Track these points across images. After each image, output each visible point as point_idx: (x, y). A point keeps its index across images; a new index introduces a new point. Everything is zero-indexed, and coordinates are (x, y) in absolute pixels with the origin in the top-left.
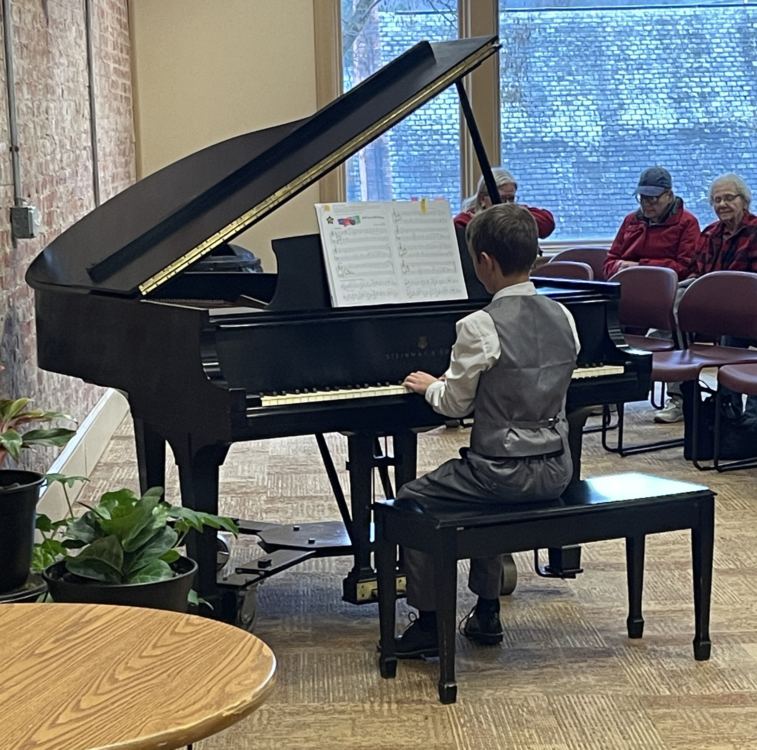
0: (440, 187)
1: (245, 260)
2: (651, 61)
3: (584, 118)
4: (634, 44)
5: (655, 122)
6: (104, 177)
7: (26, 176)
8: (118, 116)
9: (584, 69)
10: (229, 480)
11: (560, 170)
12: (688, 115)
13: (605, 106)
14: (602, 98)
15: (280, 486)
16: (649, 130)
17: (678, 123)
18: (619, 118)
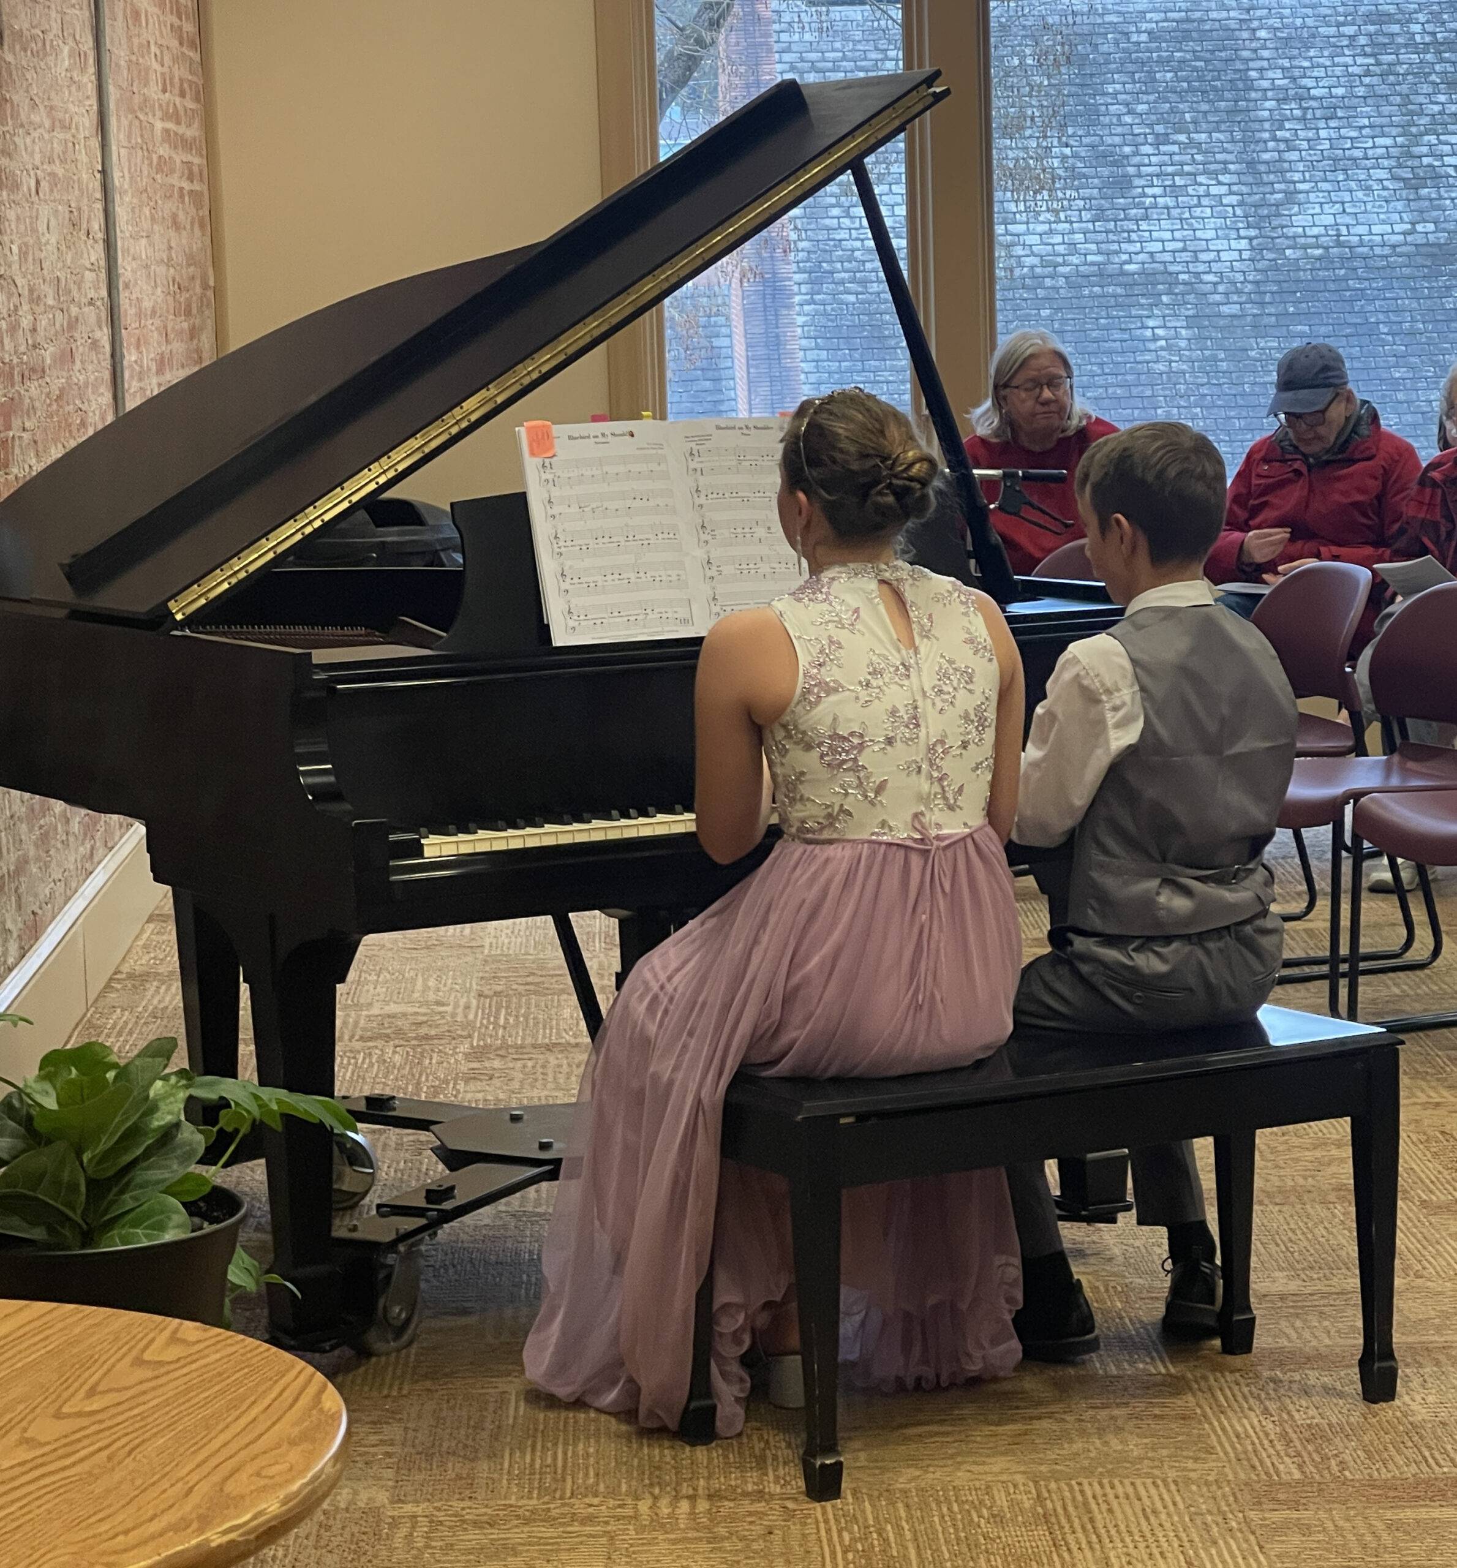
2: (1355, 101)
3: (1211, 223)
5: (1362, 229)
9: (1212, 118)
10: (392, 1008)
11: (1160, 332)
12: (1435, 214)
13: (1257, 197)
14: (1251, 180)
15: (502, 1022)
16: (1350, 247)
17: (1413, 232)
18: (1285, 221)
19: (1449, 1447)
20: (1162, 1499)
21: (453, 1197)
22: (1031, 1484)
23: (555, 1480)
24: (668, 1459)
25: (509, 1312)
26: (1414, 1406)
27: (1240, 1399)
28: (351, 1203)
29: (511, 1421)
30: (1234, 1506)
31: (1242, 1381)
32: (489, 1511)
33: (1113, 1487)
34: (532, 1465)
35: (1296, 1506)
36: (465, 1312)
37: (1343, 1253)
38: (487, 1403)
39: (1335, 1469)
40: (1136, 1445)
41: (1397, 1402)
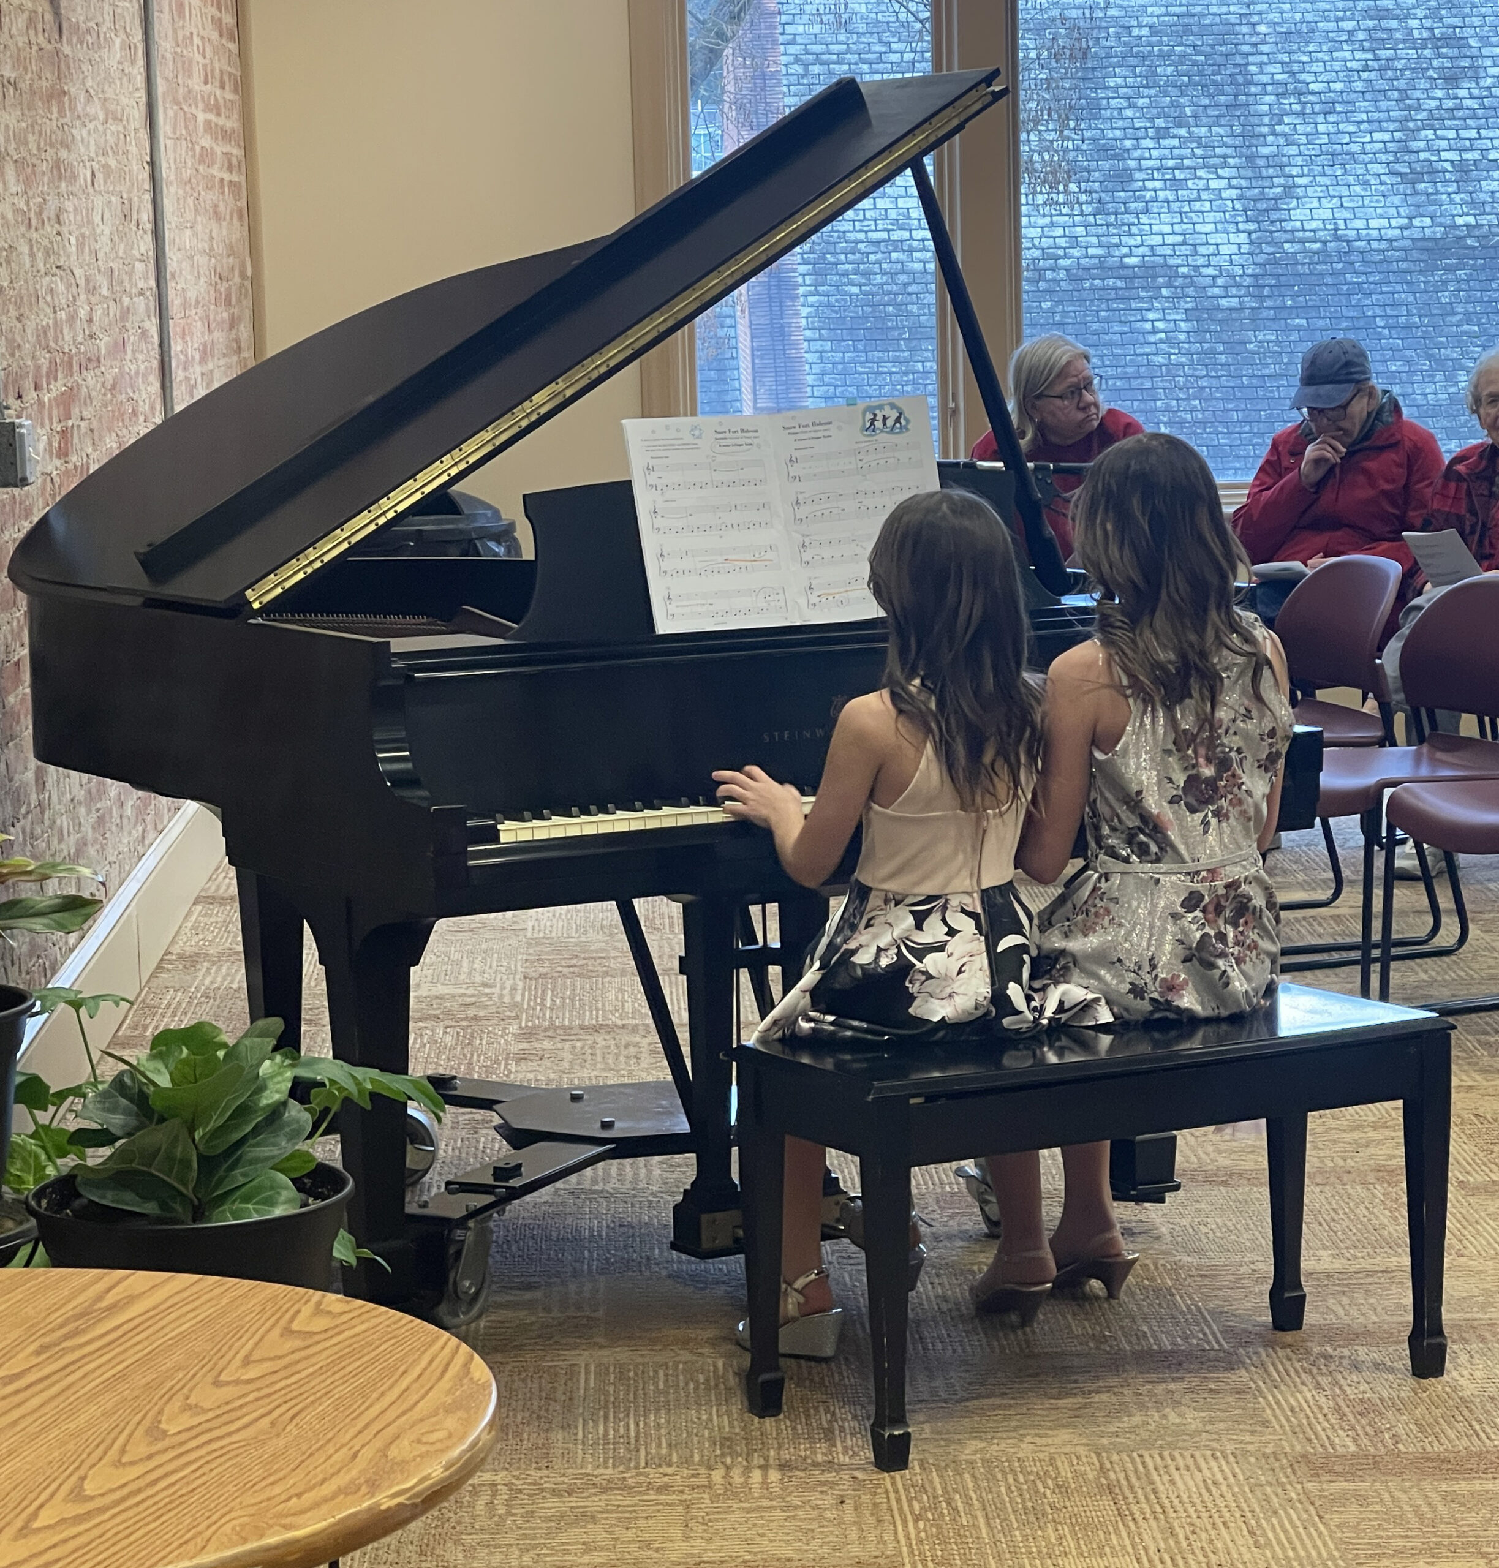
0: (906, 361)
1: (481, 523)
2: (1353, 96)
3: (1211, 217)
4: (1318, 61)
5: (1359, 224)
6: (184, 352)
7: (13, 354)
8: (214, 223)
9: (1211, 112)
10: (441, 990)
11: (1160, 325)
12: (1433, 208)
13: (1256, 191)
15: (548, 1003)
16: (1348, 242)
17: (1409, 227)
18: (1284, 215)
20: (1222, 1471)
21: (520, 1175)
22: (1093, 1456)
23: (629, 1450)
25: (573, 1287)
26: (1464, 1382)
27: (1292, 1373)
28: (412, 1180)
29: (582, 1392)
30: (1292, 1477)
31: (1294, 1357)
32: (566, 1480)
33: (1173, 1459)
34: (605, 1435)
35: (1352, 1476)
36: (529, 1287)
37: (1386, 1233)
38: (557, 1375)
39: (1389, 1442)
40: (1194, 1419)
41: (1446, 1377)
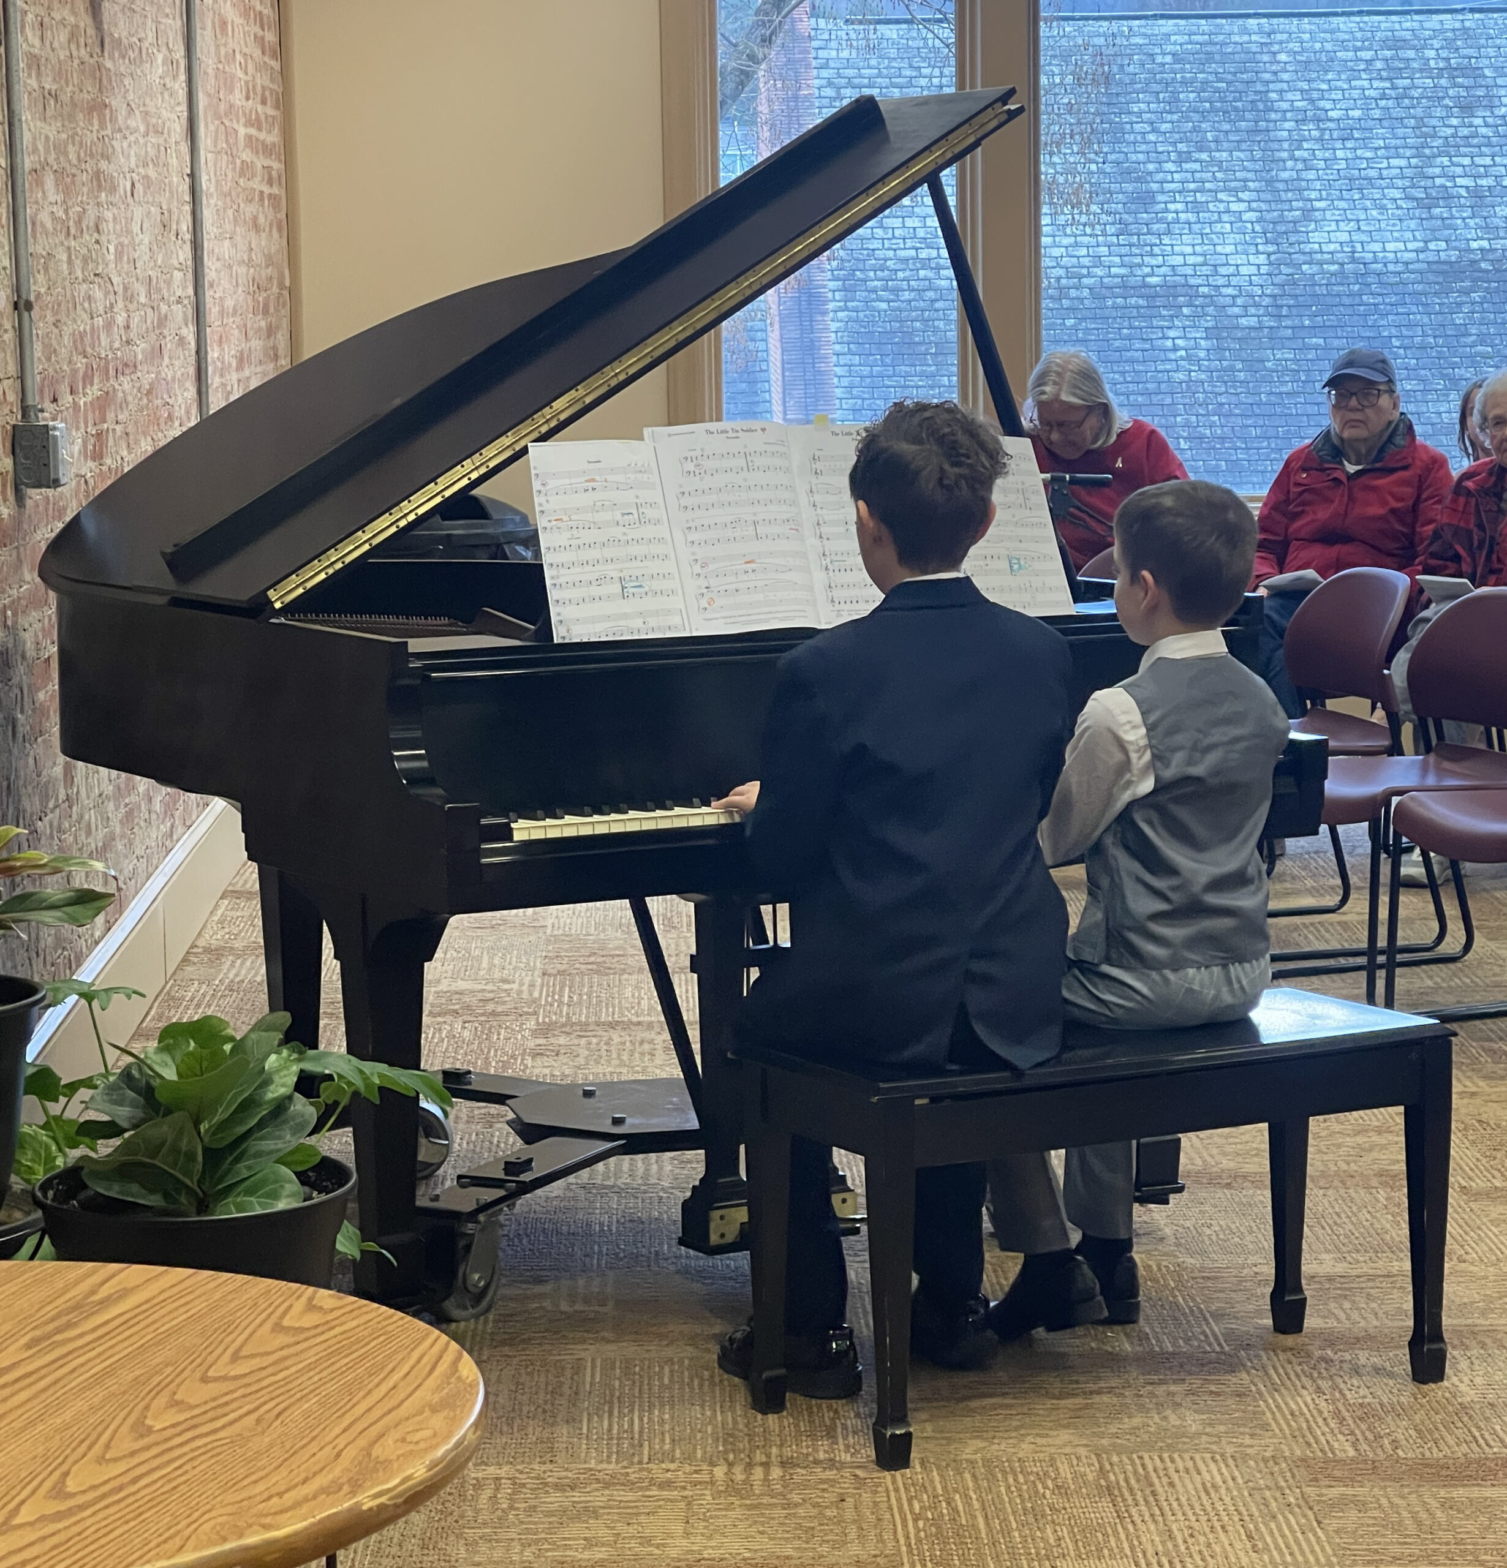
0: (933, 376)
1: (510, 528)
2: (1371, 123)
3: (1231, 238)
4: (1336, 89)
5: (1377, 247)
6: (221, 359)
7: (49, 359)
8: (253, 233)
9: (1232, 137)
10: (461, 985)
11: (1180, 343)
12: (1446, 232)
13: (1276, 214)
14: (1269, 197)
15: (566, 999)
16: (1365, 264)
17: (1425, 249)
18: (1301, 238)
19: (1498, 1427)
20: (1222, 1474)
21: (531, 1169)
22: (1093, 1457)
23: (632, 1446)
24: (741, 1427)
25: (581, 1282)
26: (1463, 1387)
27: (1292, 1377)
28: (425, 1173)
29: (588, 1386)
30: (1291, 1481)
31: (1293, 1359)
32: (570, 1475)
33: (1173, 1461)
34: (610, 1430)
35: (1351, 1481)
36: (540, 1280)
37: (1388, 1237)
38: (563, 1368)
39: (1388, 1448)
40: (1194, 1421)
41: (1445, 1383)
